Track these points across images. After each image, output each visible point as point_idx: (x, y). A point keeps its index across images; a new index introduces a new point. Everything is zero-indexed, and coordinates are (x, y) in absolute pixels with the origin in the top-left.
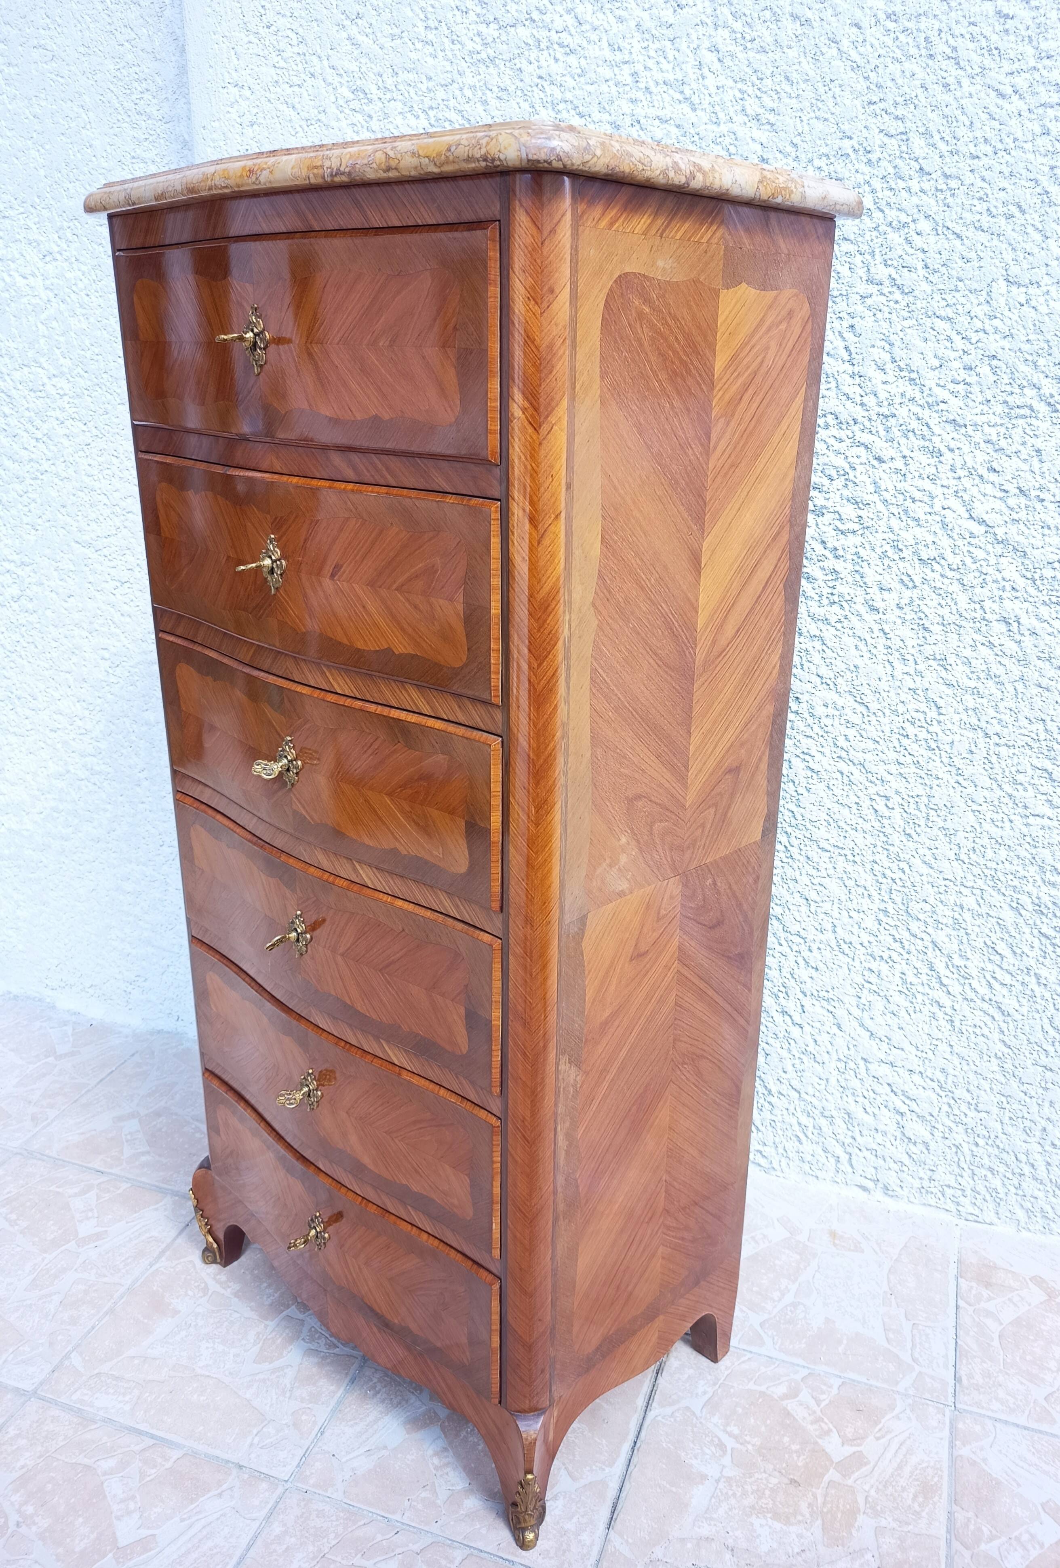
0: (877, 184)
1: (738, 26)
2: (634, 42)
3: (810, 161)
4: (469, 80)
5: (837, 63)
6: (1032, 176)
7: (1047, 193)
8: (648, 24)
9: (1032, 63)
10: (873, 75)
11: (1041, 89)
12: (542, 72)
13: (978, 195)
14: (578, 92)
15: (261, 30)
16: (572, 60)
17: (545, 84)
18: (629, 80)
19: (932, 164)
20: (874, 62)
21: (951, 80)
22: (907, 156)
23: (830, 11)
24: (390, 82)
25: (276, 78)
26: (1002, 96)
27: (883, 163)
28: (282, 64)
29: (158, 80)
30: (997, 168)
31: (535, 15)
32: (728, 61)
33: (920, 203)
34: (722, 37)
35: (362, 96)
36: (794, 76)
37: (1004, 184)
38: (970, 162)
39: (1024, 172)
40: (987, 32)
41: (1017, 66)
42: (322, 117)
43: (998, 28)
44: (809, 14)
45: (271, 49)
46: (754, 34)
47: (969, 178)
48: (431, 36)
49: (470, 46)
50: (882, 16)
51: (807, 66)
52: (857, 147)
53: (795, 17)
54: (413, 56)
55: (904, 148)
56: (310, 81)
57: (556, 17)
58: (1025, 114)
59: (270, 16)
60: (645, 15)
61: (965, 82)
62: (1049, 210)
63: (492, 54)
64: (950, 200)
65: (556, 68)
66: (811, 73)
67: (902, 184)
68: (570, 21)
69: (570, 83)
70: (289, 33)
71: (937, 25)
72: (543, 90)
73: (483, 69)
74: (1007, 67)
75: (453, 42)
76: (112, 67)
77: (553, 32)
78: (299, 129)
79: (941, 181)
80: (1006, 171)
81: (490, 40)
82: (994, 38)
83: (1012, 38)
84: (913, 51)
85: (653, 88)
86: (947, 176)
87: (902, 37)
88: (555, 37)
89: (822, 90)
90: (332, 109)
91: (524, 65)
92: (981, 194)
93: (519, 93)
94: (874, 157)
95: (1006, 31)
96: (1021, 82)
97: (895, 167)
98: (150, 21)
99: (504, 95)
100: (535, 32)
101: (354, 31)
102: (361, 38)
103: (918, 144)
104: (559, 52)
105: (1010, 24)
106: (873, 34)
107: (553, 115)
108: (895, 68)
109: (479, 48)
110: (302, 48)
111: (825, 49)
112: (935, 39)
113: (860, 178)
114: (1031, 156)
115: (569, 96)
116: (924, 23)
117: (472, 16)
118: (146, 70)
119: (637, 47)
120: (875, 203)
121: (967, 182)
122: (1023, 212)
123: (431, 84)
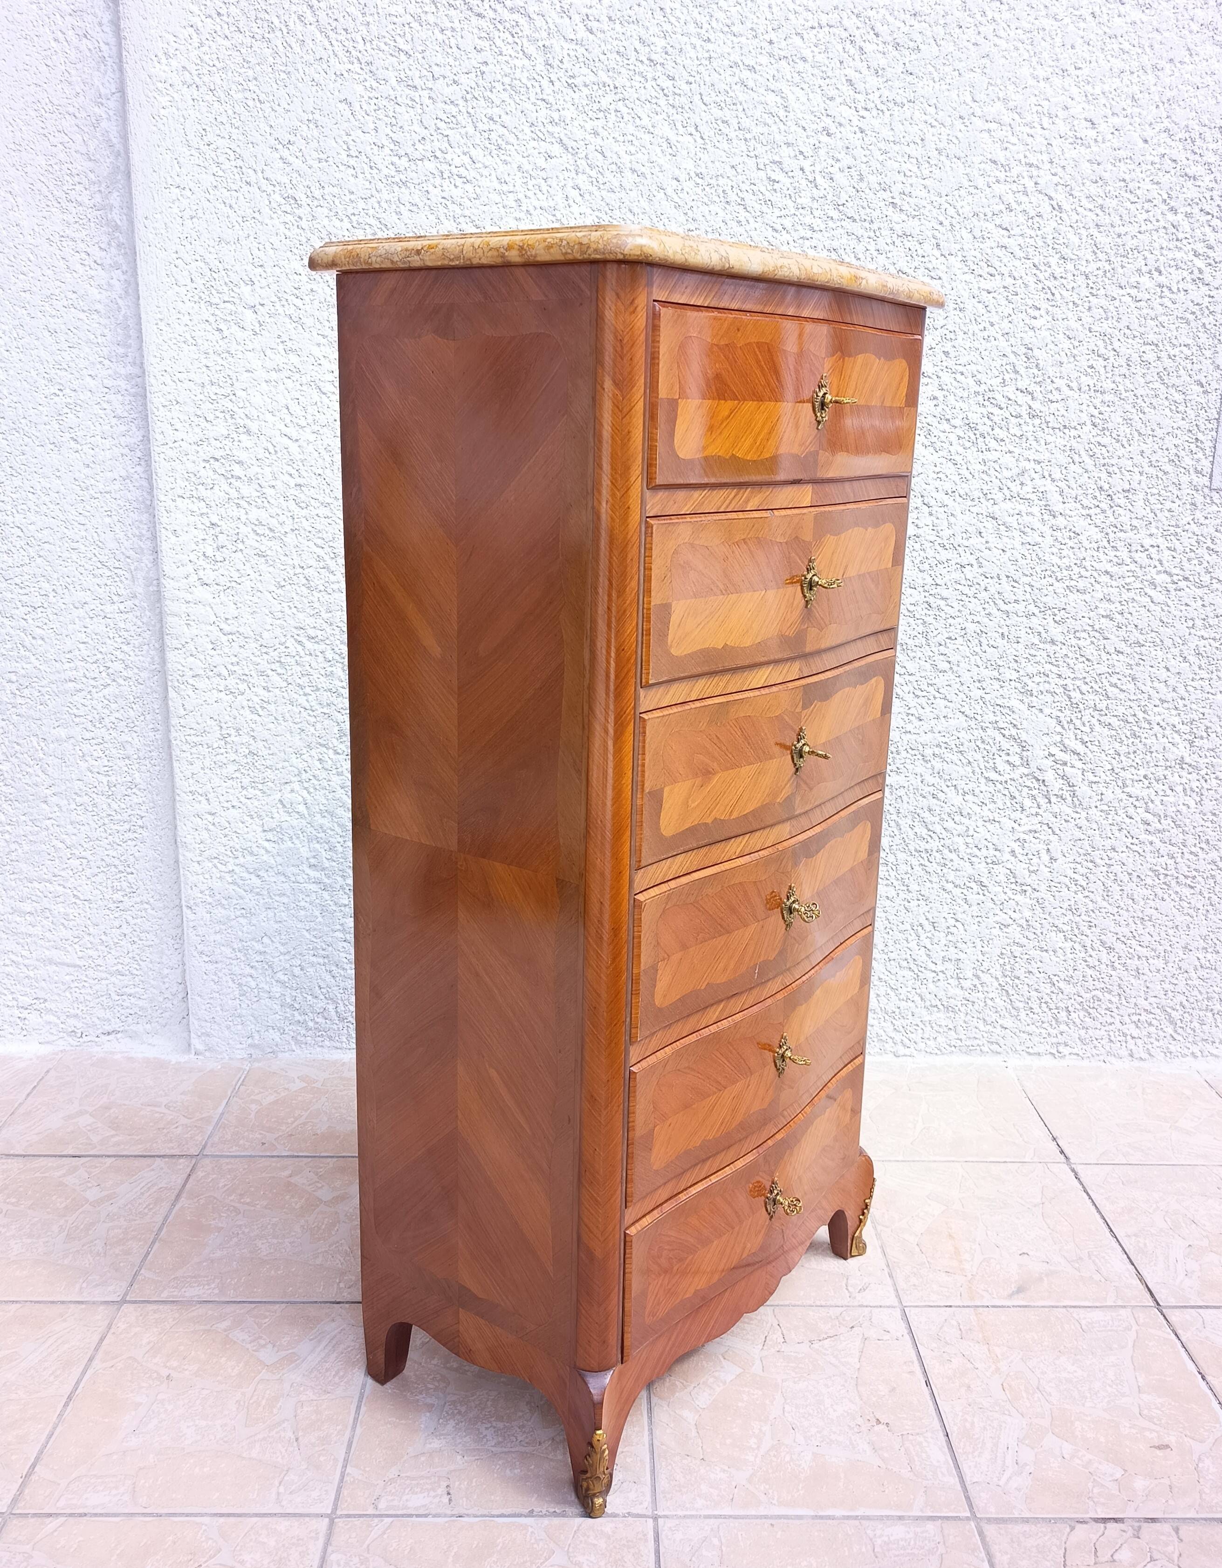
1: (593, 173)
2: (516, 178)
4: (385, 195)
5: (664, 202)
8: (526, 167)
9: (793, 211)
10: (690, 212)
11: (800, 228)
12: (444, 194)
14: (474, 210)
15: (202, 147)
16: (468, 187)
17: (448, 203)
18: (514, 204)
20: (690, 204)
21: (741, 219)
23: (658, 169)
24: (317, 193)
25: (215, 184)
26: (776, 231)
28: (220, 173)
29: (92, 176)
31: (438, 154)
32: (587, 196)
34: (581, 180)
35: (293, 202)
36: (635, 210)
40: (763, 189)
41: (783, 212)
42: (257, 215)
43: (769, 188)
44: (643, 169)
45: (211, 162)
46: (605, 180)
48: (352, 162)
49: (385, 171)
50: (693, 175)
51: (644, 204)
53: (633, 171)
54: (338, 175)
56: (246, 188)
57: (455, 157)
58: (791, 243)
59: (210, 137)
60: (525, 161)
61: (751, 220)
63: (404, 180)
65: (456, 193)
66: (647, 209)
68: (466, 159)
69: (468, 204)
70: (228, 151)
71: (730, 183)
72: (446, 206)
73: (396, 188)
74: (778, 213)
75: (371, 168)
76: (44, 163)
77: (453, 167)
78: (235, 224)
81: (402, 169)
82: (767, 193)
83: (779, 194)
84: (716, 199)
85: (532, 211)
87: (707, 188)
88: (455, 171)
89: (655, 220)
90: (266, 211)
91: (431, 189)
93: (427, 208)
95: (775, 190)
96: (787, 222)
98: (86, 129)
99: (414, 209)
100: (438, 165)
101: (285, 153)
102: (292, 159)
104: (459, 182)
105: (776, 186)
106: (688, 185)
107: (455, 225)
108: (705, 209)
109: (393, 173)
110: (239, 163)
111: (656, 193)
112: (729, 192)
115: (467, 213)
116: (721, 181)
117: (387, 151)
118: (79, 168)
119: (519, 182)
123: (353, 197)
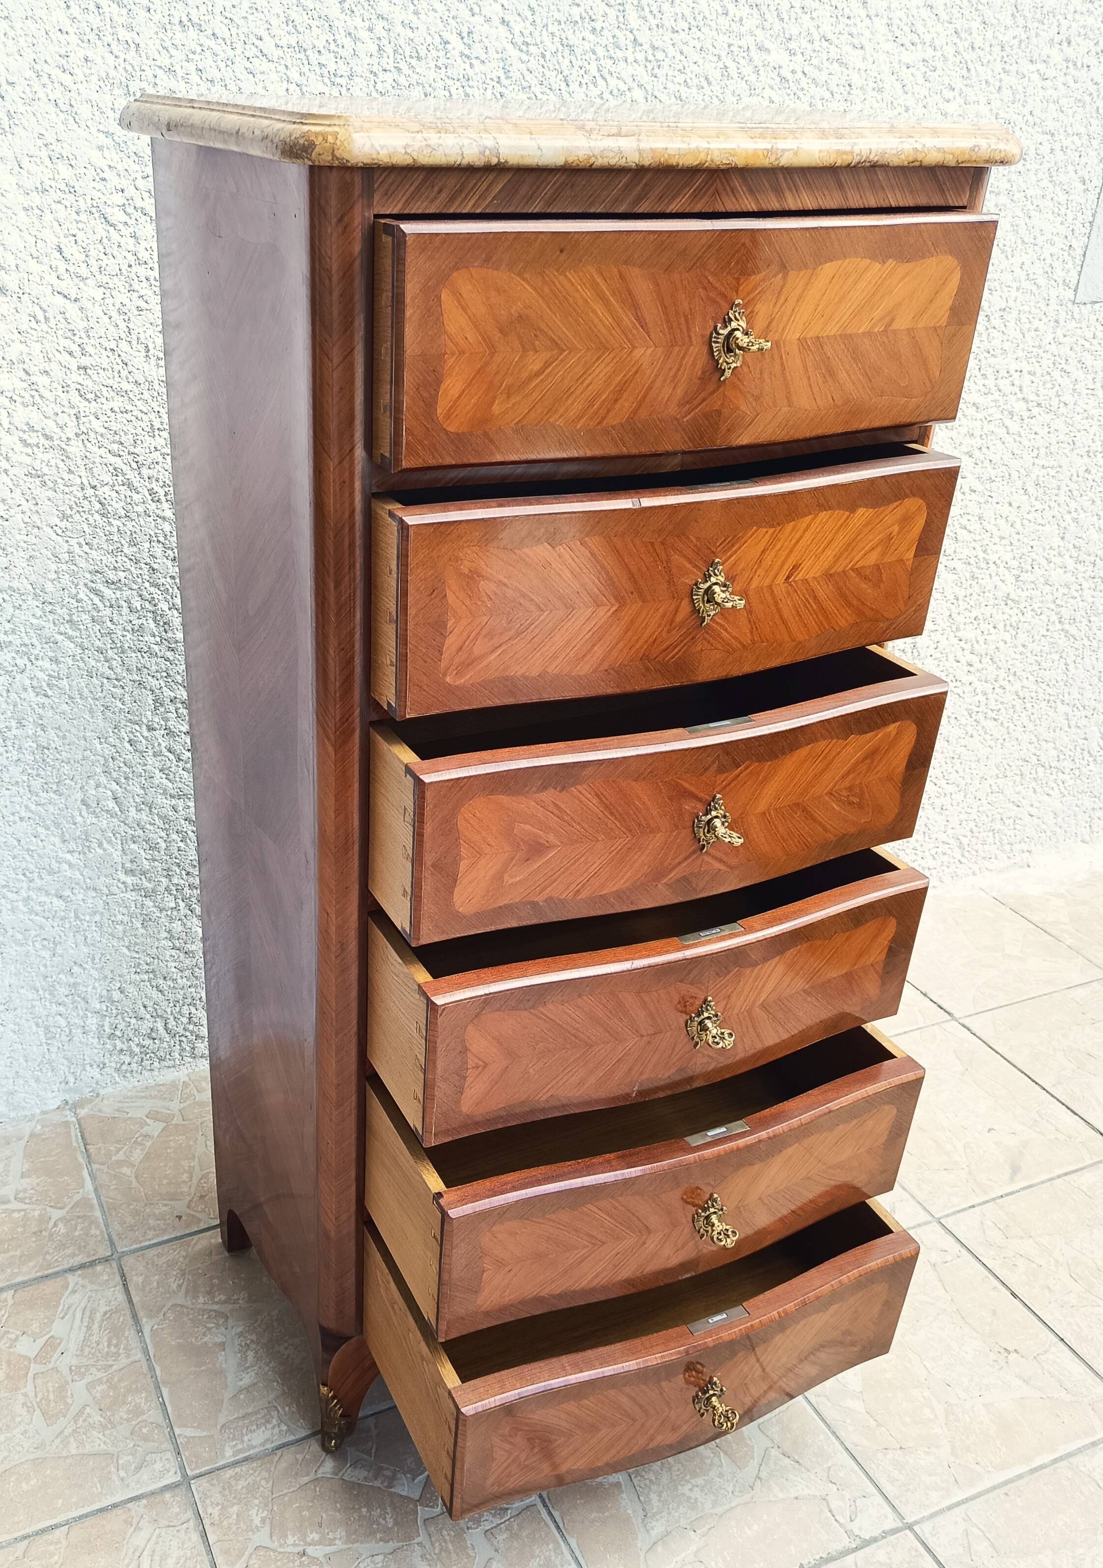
0: (601, 52)
3: (546, 26)
6: (716, 52)
7: (726, 67)
13: (678, 67)
19: (644, 37)
22: (624, 27)
27: (606, 33)
30: (692, 43)
33: (635, 73)
37: (696, 57)
38: (672, 36)
39: (710, 47)
47: (671, 52)
52: (584, 15)
55: (621, 19)
62: (728, 83)
64: (656, 71)
67: (619, 54)
79: (650, 52)
80: (698, 46)
86: (654, 48)
92: (680, 67)
94: (598, 25)
97: (614, 37)
103: (633, 17)
113: (587, 47)
114: (714, 33)
120: (599, 71)
121: (670, 55)
122: (709, 83)
